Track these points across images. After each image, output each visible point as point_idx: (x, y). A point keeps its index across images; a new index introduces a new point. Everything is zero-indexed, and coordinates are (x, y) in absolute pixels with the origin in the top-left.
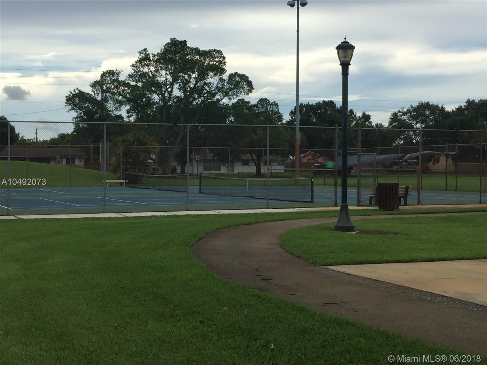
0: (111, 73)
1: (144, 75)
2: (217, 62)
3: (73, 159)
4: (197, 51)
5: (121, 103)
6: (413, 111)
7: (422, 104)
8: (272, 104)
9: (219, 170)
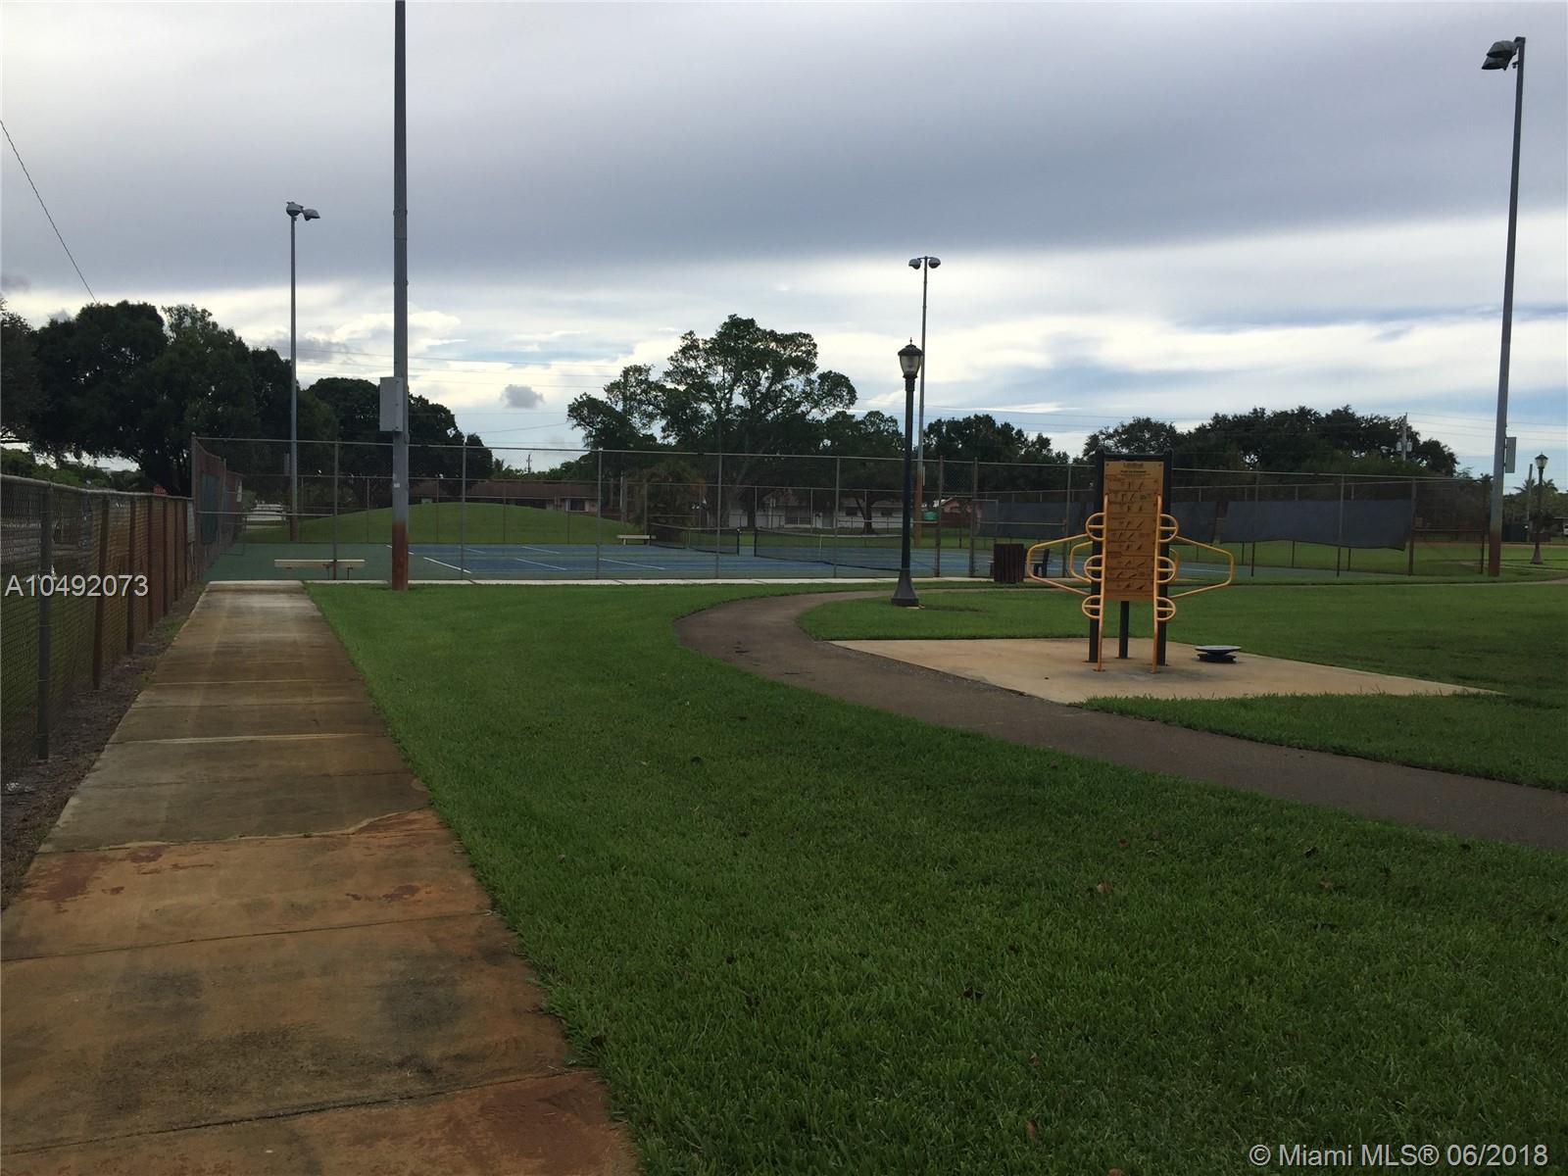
0: (638, 370)
1: (689, 372)
2: (804, 352)
3: (582, 502)
4: (773, 336)
5: (651, 417)
6: (1123, 433)
7: (1139, 421)
8: (887, 420)
9: (810, 522)
